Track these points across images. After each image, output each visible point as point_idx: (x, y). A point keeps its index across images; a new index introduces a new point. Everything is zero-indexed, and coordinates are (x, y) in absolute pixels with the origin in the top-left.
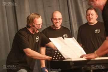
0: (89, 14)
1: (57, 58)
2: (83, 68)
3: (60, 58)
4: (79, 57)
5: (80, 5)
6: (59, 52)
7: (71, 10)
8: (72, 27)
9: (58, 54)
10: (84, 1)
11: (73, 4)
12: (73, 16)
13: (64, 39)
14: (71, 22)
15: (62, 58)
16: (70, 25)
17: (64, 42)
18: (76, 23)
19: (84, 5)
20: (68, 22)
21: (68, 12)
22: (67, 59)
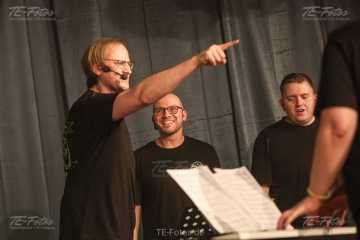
0: (296, 97)
6: (200, 213)
8: (239, 134)
9: (197, 217)
10: (277, 53)
11: (243, 60)
12: (245, 97)
13: (214, 172)
14: (236, 116)
15: (210, 230)
19: (278, 67)
20: (230, 118)
21: (227, 87)
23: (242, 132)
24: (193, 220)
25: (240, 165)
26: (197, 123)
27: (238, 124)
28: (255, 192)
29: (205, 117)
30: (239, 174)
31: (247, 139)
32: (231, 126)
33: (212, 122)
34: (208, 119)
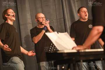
1: (52, 50)
3: (55, 50)
4: (71, 49)
5: (73, 5)
7: (65, 9)
10: (76, 1)
14: (65, 19)
15: (57, 50)
16: (64, 22)
18: (69, 20)
19: (76, 5)
20: (63, 19)
22: (61, 51)
23: (66, 23)
24: (52, 47)
25: (66, 32)
26: (54, 20)
30: (65, 34)
31: (68, 25)
33: (58, 20)
34: (57, 19)
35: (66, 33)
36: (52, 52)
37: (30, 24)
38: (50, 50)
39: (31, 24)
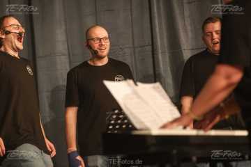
1: (117, 127)
2: (175, 152)
3: (124, 126)
6: (124, 114)
7: (156, 22)
8: (155, 59)
9: (121, 116)
12: (161, 34)
13: (136, 85)
14: (155, 48)
15: (130, 126)
16: (153, 54)
17: (135, 93)
19: (187, 13)
20: (149, 48)
21: (149, 25)
22: (141, 130)
23: (158, 58)
25: (155, 82)
26: (126, 50)
27: (155, 52)
28: (164, 101)
29: (131, 46)
30: (154, 88)
32: (151, 53)
33: (137, 50)
34: (134, 48)
35: (158, 84)
36: (116, 132)
37: (63, 57)
38: (111, 127)
39: (67, 57)
